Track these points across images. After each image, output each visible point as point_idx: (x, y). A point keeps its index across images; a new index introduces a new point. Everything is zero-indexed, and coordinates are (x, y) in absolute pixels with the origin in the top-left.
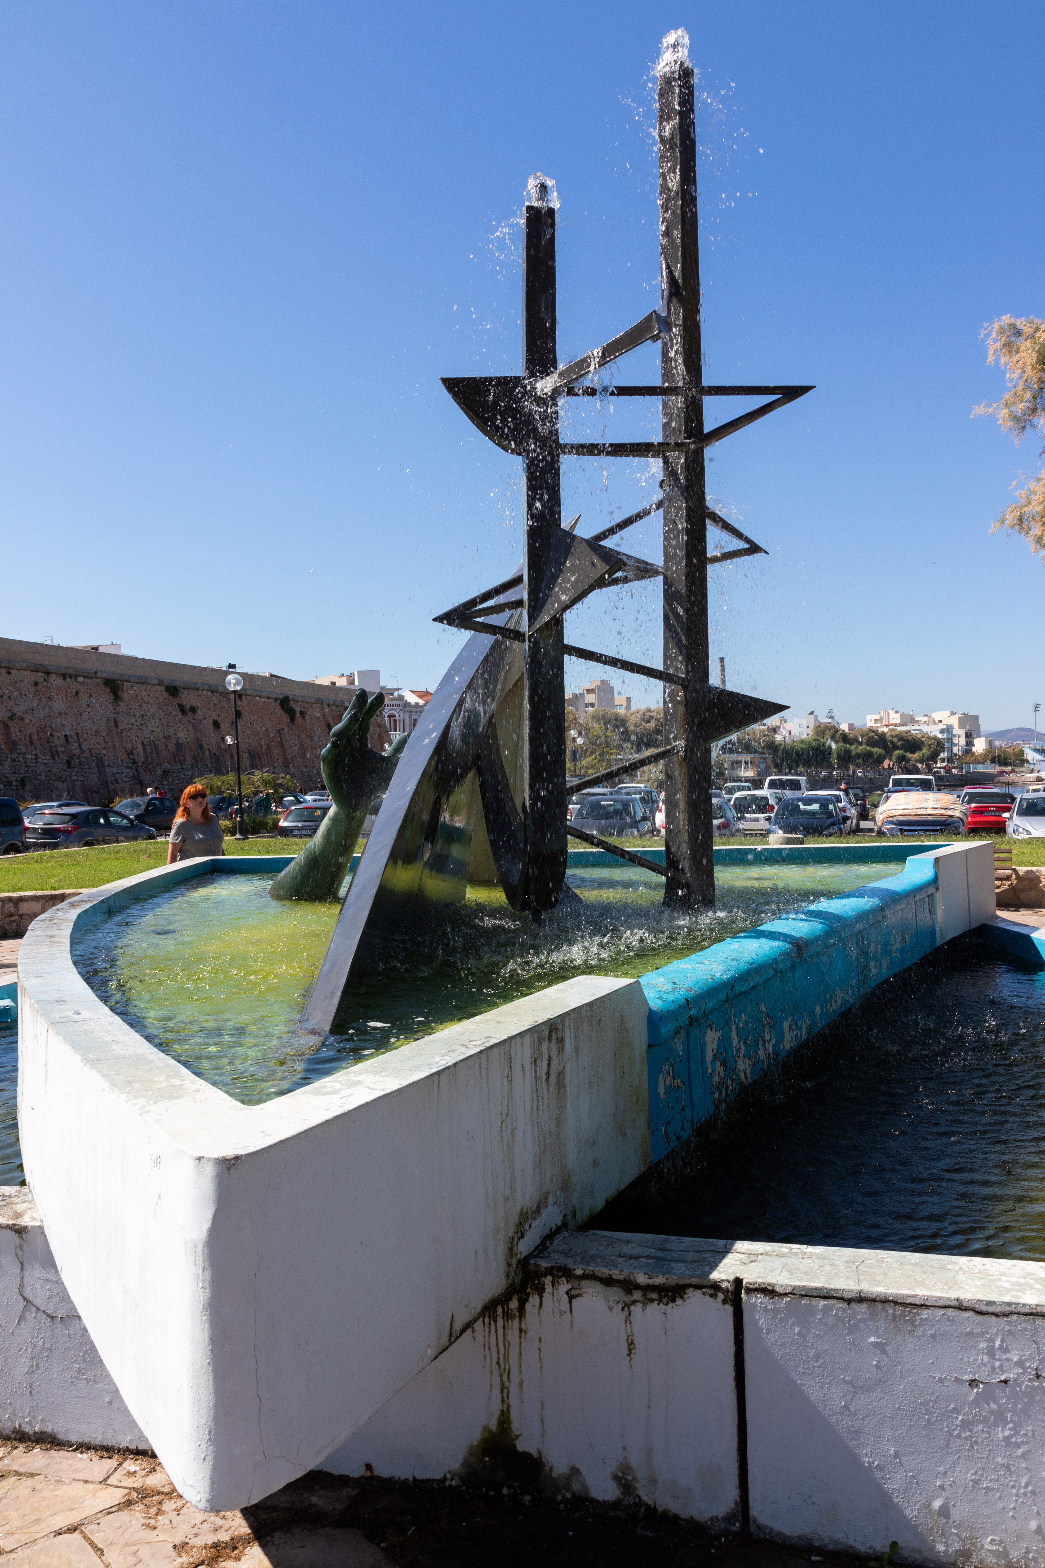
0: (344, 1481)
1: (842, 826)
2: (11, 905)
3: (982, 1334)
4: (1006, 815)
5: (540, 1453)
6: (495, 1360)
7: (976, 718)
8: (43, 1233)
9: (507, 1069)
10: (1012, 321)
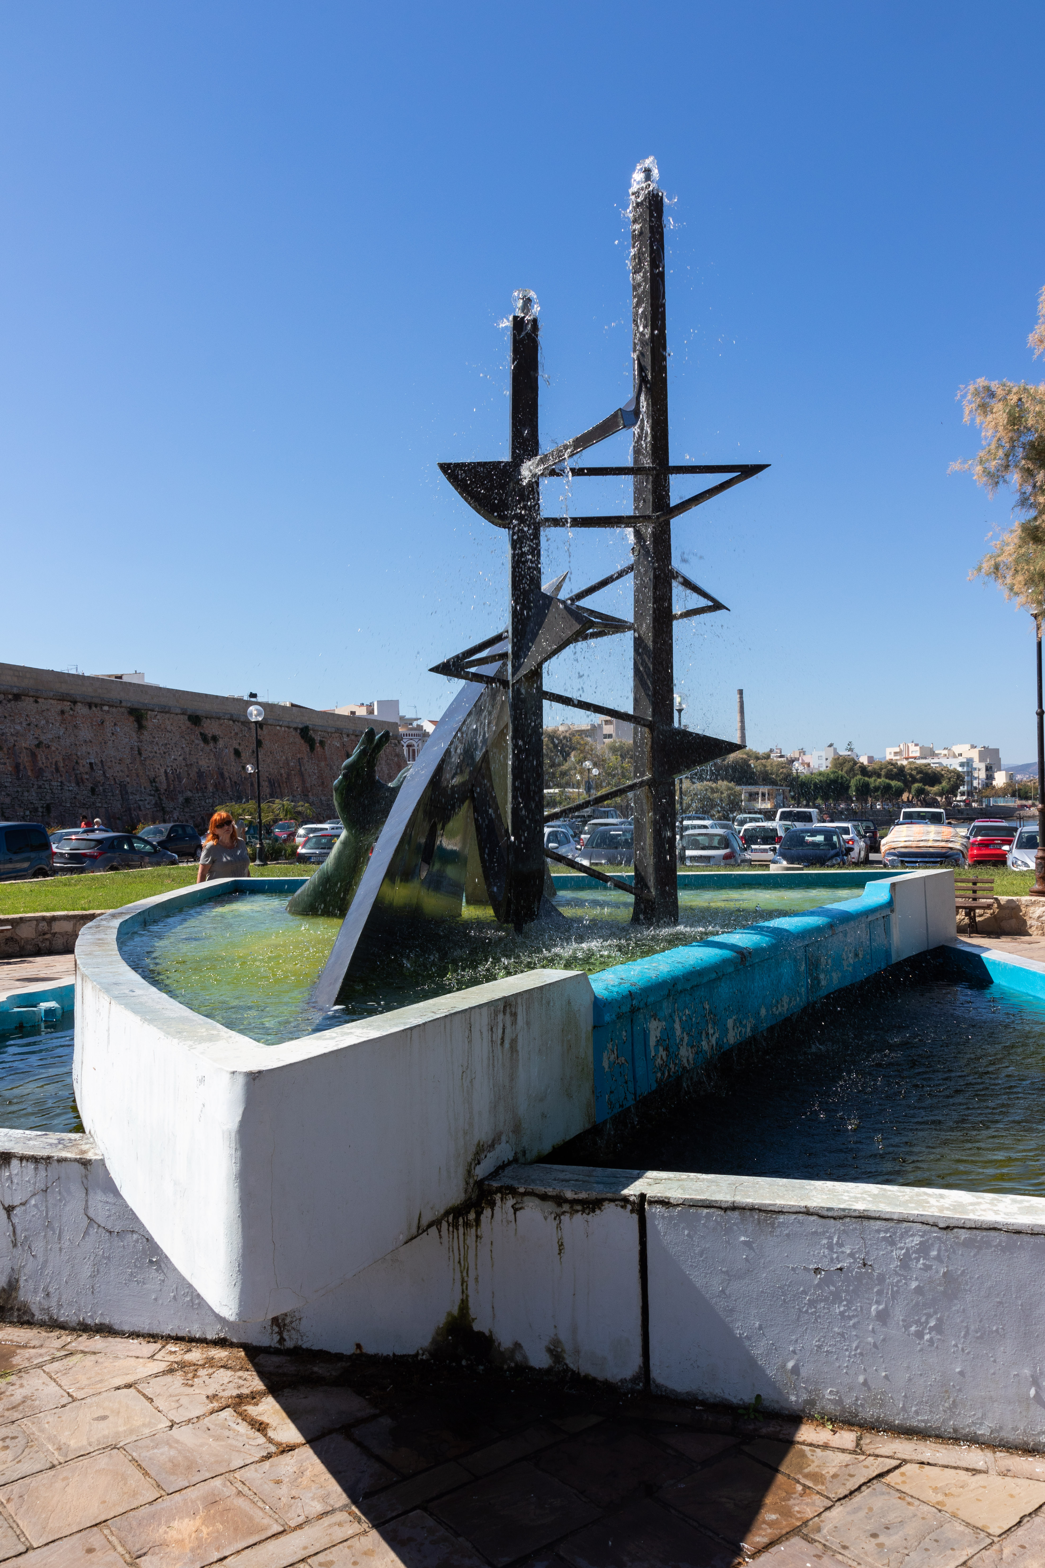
0: (339, 1357)
1: (845, 858)
2: (45, 924)
3: (824, 1233)
4: (1006, 848)
5: (491, 1332)
6: (457, 1260)
7: (997, 751)
8: (104, 1165)
9: (467, 1032)
10: (986, 383)
